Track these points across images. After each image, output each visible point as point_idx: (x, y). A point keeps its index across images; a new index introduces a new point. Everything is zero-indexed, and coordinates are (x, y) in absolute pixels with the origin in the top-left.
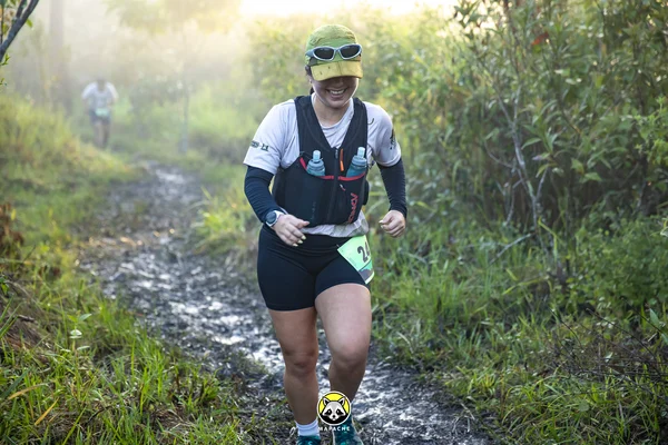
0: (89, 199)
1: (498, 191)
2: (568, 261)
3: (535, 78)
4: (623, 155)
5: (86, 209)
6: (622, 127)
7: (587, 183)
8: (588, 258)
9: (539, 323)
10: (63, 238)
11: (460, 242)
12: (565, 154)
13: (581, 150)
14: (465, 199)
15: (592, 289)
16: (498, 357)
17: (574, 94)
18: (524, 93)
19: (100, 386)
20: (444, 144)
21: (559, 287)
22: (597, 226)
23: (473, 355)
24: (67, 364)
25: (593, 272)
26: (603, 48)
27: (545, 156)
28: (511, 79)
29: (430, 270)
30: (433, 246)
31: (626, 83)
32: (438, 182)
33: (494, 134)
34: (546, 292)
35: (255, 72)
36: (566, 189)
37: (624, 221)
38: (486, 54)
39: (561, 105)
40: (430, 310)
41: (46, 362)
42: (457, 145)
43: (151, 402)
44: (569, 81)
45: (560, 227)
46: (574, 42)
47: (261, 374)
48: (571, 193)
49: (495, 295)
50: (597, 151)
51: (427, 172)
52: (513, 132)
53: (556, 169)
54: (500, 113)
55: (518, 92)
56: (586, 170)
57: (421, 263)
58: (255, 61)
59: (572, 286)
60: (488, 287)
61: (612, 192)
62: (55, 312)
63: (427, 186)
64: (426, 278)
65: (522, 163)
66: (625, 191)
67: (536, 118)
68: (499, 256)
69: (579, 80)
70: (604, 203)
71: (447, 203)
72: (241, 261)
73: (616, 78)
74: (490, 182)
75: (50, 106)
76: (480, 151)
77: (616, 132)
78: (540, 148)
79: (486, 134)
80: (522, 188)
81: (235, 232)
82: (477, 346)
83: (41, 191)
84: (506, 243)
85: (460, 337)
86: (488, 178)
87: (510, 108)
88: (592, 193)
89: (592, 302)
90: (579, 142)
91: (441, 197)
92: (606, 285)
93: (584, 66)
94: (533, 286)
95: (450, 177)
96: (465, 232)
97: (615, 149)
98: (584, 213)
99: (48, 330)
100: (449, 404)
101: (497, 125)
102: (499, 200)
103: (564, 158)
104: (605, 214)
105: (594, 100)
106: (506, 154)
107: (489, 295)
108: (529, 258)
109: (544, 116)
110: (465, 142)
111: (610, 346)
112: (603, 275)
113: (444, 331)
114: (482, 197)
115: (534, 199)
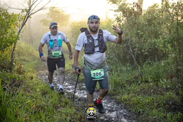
0: (38, 63)
1: (126, 57)
2: (142, 71)
3: (133, 33)
4: (152, 49)
5: (37, 65)
6: (152, 43)
7: (145, 55)
8: (146, 71)
9: (136, 85)
10: (33, 71)
11: (119, 69)
12: (141, 49)
13: (144, 48)
14: (119, 59)
15: (147, 77)
16: (128, 92)
17: (142, 36)
18: (131, 36)
19: (44, 101)
20: (114, 48)
21: (140, 77)
22: (148, 64)
23: (123, 92)
24: (36, 96)
25: (147, 74)
26: (148, 26)
27: (136, 49)
28: (128, 33)
29: (113, 75)
30: (113, 69)
31: (153, 33)
32: (113, 56)
33: (125, 45)
34: (138, 78)
35: (72, 34)
36: (141, 56)
37: (153, 62)
38: (123, 28)
39: (139, 38)
40: (113, 83)
41: (32, 96)
42: (117, 48)
43: (55, 104)
44: (140, 33)
45: (140, 64)
46: (141, 25)
47: (77, 98)
48: (142, 57)
49: (127, 79)
50: (147, 48)
51: (111, 54)
52: (129, 44)
53: (139, 52)
54: (126, 41)
55: (130, 36)
56: (145, 52)
57: (110, 73)
58: (72, 32)
59: (143, 77)
60: (125, 78)
61: (150, 57)
62: (32, 86)
63: (111, 57)
64: (112, 76)
65: (131, 51)
66: (153, 56)
67: (134, 41)
68: (127, 71)
69: (143, 33)
70: (149, 59)
71: (115, 60)
72: (71, 74)
73: (150, 32)
74: (124, 56)
75: (29, 43)
76: (122, 49)
77: (151, 44)
78: (135, 47)
79: (123, 45)
80: (132, 56)
81: (70, 68)
82: (124, 90)
83: (27, 61)
84: (128, 68)
85: (120, 88)
86: (124, 55)
87: (128, 40)
88: (146, 57)
89: (148, 80)
90: (143, 46)
91: (114, 59)
92: (150, 76)
93: (143, 30)
94: (135, 77)
95: (116, 55)
96: (120, 66)
97: (151, 47)
98: (145, 61)
99: (31, 90)
100: (118, 103)
101: (125, 43)
102: (127, 59)
103: (140, 50)
104: (149, 61)
105: (146, 37)
106: (128, 49)
107: (125, 79)
108: (134, 71)
109: (136, 41)
110: (119, 47)
111: (152, 89)
112: (150, 74)
113: (116, 87)
114: (123, 59)
115: (134, 59)
